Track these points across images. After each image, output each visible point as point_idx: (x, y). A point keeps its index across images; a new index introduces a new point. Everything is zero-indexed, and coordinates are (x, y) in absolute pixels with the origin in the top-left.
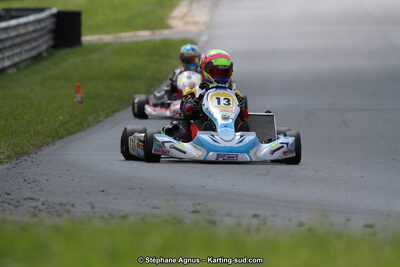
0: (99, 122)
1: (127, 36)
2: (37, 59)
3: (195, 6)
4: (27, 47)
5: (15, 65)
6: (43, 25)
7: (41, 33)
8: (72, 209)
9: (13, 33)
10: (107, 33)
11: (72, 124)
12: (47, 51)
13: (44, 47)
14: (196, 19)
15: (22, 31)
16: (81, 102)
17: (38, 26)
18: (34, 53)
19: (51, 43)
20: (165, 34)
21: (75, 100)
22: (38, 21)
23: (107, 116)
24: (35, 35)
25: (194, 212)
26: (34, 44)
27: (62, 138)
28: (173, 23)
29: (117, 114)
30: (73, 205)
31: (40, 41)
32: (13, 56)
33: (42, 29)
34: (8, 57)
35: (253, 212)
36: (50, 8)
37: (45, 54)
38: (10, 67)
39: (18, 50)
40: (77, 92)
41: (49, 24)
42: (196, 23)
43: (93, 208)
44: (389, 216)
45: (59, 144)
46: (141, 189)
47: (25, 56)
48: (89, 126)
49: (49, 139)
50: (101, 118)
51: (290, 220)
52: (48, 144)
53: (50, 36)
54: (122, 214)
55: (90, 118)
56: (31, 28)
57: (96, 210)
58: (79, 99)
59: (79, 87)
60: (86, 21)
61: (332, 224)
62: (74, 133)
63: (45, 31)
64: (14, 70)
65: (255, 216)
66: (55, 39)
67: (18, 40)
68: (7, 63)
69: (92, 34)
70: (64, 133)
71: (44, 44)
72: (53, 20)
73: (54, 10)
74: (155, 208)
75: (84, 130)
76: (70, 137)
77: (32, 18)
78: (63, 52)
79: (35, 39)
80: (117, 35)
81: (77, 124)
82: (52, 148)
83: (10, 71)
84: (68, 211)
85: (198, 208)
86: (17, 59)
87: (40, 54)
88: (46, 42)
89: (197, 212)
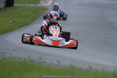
0: (17, 29)
7: (2, 2)
8: (5, 54)
12: (3, 7)
13: (3, 6)
16: (12, 23)
19: (5, 5)
21: (10, 22)
23: (19, 28)
27: (5, 33)
28: (41, 2)
29: (22, 28)
30: (5, 53)
37: (3, 8)
40: (11, 20)
43: (11, 55)
44: (97, 65)
45: (4, 35)
46: (26, 50)
49: (1, 33)
51: (68, 63)
53: (5, 3)
54: (19, 57)
55: (14, 28)
57: (12, 55)
58: (11, 22)
59: (11, 19)
62: (9, 32)
65: (58, 61)
70: (6, 32)
74: (29, 56)
75: (12, 31)
78: (8, 8)
81: (10, 30)
82: (2, 36)
84: (3, 55)
85: (42, 57)
87: (1, 8)
88: (3, 5)
89: (41, 58)
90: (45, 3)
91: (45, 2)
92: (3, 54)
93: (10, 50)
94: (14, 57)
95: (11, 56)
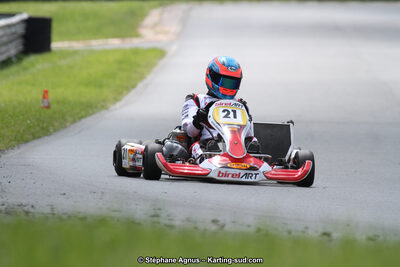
0: (66, 127)
6: (13, 30)
7: (11, 38)
8: (31, 210)
10: (77, 40)
11: (37, 129)
12: (16, 56)
13: (13, 52)
14: (167, 28)
16: (48, 106)
17: (8, 31)
18: (3, 58)
19: (21, 48)
20: (135, 42)
21: (42, 104)
22: (9, 26)
23: (74, 122)
25: (153, 216)
26: (3, 49)
27: (26, 142)
28: (144, 31)
29: (84, 120)
30: (33, 206)
33: (13, 34)
35: (213, 218)
36: (20, 13)
37: (14, 59)
40: (45, 97)
41: (21, 30)
42: (166, 33)
43: (52, 209)
45: (23, 148)
46: (103, 193)
48: (55, 131)
49: (13, 143)
50: (68, 124)
52: (13, 147)
53: (20, 41)
54: (81, 216)
55: (56, 124)
60: (56, 28)
61: (290, 232)
62: (39, 137)
63: (15, 36)
65: (214, 221)
66: (25, 45)
69: (62, 40)
70: (31, 137)
71: (13, 50)
72: (23, 25)
73: (25, 16)
75: (51, 135)
76: (36, 142)
77: (2, 23)
78: (33, 58)
79: (5, 44)
80: (88, 43)
81: (43, 128)
84: (27, 213)
85: (159, 212)
87: (9, 59)
89: (157, 216)
90: (157, 33)
91: (158, 28)
92: (26, 208)
93: (49, 196)
94: (65, 217)
95: (53, 214)
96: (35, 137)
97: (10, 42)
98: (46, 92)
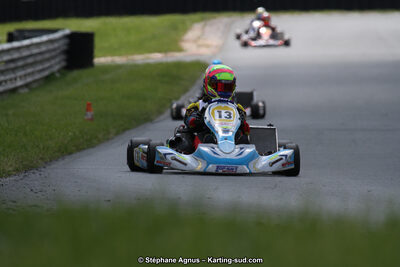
0: (108, 139)
1: (139, 58)
2: (49, 79)
3: (208, 29)
4: (40, 67)
5: (27, 85)
6: (56, 45)
7: (53, 54)
9: (25, 53)
10: (120, 55)
11: (82, 140)
12: (59, 71)
13: (57, 68)
14: (209, 42)
15: (35, 51)
16: (92, 119)
17: (51, 47)
18: (46, 73)
19: (64, 64)
20: (175, 57)
21: (86, 117)
22: (51, 41)
23: (118, 134)
24: (47, 56)
26: (47, 65)
27: (70, 153)
28: (186, 45)
29: (127, 132)
31: (53, 62)
32: (25, 75)
33: (54, 50)
34: (20, 77)
36: (63, 29)
37: (58, 75)
38: (21, 87)
39: (30, 70)
40: (88, 110)
41: (62, 45)
42: (208, 46)
45: (68, 159)
47: (37, 76)
48: (100, 142)
49: (58, 154)
50: (111, 136)
52: (57, 159)
53: (63, 57)
55: (100, 136)
56: (44, 48)
58: (90, 117)
60: (98, 43)
62: (84, 149)
63: (58, 51)
64: (26, 90)
66: (67, 60)
67: (30, 60)
68: (19, 83)
69: (104, 56)
70: (74, 148)
71: (57, 65)
72: (66, 41)
73: (67, 32)
75: (93, 147)
76: (78, 154)
77: (45, 38)
78: (75, 73)
79: (48, 60)
80: (130, 57)
81: (87, 140)
82: (61, 163)
83: (22, 91)
86: (29, 79)
87: (52, 74)
88: (59, 63)
90: (199, 46)
91: (201, 42)
96: (79, 149)
97: (53, 58)
98: (89, 105)
